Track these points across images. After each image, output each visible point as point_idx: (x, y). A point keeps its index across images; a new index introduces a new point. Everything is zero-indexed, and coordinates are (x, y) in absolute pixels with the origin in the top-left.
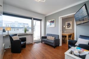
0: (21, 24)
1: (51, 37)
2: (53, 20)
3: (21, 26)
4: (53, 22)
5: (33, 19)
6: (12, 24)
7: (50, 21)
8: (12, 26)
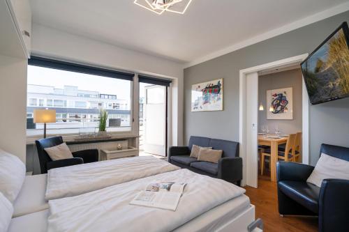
0: (87, 96)
1: (210, 149)
2: (215, 83)
3: (88, 106)
4: (214, 89)
5: (136, 78)
6: (53, 98)
7: (204, 85)
8: (53, 105)
